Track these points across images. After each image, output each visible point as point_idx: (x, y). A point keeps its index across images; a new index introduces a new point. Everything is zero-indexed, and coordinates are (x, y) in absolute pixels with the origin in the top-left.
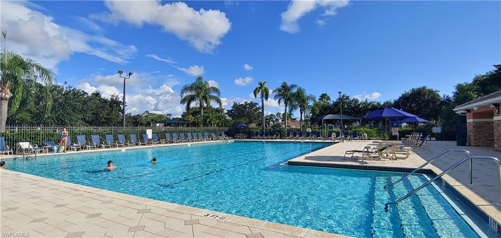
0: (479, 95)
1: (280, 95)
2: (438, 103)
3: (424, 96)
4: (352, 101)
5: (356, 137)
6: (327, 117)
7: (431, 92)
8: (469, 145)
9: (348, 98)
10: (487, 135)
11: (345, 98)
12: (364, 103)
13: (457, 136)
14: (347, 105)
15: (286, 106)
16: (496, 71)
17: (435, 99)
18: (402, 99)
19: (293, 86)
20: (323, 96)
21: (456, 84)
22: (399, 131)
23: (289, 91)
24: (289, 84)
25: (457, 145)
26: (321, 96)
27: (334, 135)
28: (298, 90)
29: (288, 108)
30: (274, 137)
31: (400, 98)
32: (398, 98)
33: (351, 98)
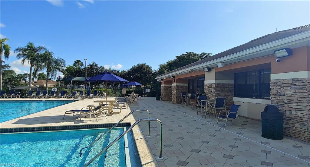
0: (168, 71)
1: (24, 55)
2: (151, 74)
3: (144, 69)
4: (100, 68)
5: (96, 95)
6: (75, 79)
7: (148, 67)
8: (162, 100)
9: (96, 65)
10: (170, 94)
11: (94, 65)
12: (108, 70)
13: (156, 95)
14: (95, 70)
15: (32, 66)
16: (176, 59)
17: (149, 71)
18: (132, 70)
19: (41, 48)
20: (78, 62)
21: (160, 64)
22: (127, 91)
23: (36, 51)
24: (36, 45)
25: (156, 100)
26: (75, 62)
27: (77, 94)
28: (46, 52)
29: (33, 68)
30: (11, 96)
31: (131, 69)
32: (130, 69)
33: (99, 66)
